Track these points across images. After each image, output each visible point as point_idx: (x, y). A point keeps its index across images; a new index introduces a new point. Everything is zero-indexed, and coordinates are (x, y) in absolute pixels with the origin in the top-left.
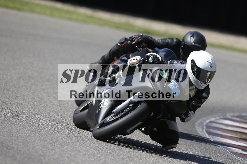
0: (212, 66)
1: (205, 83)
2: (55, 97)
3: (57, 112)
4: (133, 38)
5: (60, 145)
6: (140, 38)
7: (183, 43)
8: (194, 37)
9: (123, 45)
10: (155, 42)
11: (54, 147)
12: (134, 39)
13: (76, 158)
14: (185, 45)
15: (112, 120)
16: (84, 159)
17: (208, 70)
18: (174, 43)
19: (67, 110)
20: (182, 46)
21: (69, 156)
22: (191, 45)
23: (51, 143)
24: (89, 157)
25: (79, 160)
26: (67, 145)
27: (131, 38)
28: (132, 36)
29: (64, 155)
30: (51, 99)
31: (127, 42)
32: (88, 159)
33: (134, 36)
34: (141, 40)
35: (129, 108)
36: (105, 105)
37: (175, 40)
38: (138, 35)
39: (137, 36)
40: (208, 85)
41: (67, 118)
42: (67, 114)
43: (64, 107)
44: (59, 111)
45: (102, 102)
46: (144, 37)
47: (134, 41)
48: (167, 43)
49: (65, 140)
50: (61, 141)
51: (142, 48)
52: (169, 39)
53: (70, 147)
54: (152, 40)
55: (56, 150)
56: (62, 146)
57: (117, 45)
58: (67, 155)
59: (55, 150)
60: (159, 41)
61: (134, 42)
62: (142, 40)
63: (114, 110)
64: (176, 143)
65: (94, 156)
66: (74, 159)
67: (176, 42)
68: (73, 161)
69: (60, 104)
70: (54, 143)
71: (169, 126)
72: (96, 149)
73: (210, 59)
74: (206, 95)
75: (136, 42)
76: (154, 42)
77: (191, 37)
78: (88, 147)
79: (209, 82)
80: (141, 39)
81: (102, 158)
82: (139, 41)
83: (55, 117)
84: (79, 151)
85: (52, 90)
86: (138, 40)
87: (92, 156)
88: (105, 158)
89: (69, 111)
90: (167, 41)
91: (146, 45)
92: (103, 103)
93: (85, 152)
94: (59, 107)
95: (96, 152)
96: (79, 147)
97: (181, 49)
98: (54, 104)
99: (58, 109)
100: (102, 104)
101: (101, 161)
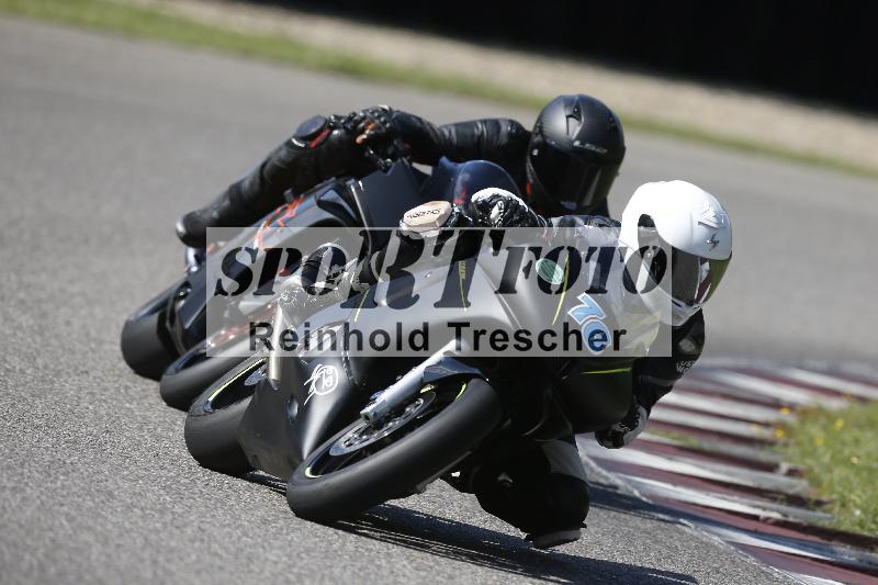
0: (716, 239)
1: (690, 303)
2: (22, 302)
3: (31, 353)
4: (360, 122)
5: (41, 473)
6: (382, 119)
7: (537, 139)
8: (579, 119)
9: (313, 144)
10: (432, 134)
11: (19, 482)
12: (362, 125)
13: (100, 520)
14: (544, 146)
15: (357, 446)
16: (127, 525)
17: (701, 253)
18: (504, 140)
19: (66, 346)
20: (535, 152)
21: (73, 513)
22: (568, 146)
23: (9, 467)
24: (144, 517)
25: (109, 526)
26: (66, 474)
27: (350, 119)
28: (355, 114)
29: (56, 507)
30: (11, 310)
31: (331, 133)
32: (141, 523)
33: (361, 114)
34: (387, 129)
35: (422, 401)
36: (326, 389)
37: (505, 128)
38: (377, 111)
39: (373, 113)
40: (701, 310)
41: (65, 377)
42: (68, 365)
43: (57, 336)
44: (37, 350)
45: (315, 377)
46: (396, 118)
47: (362, 131)
48: (476, 139)
49: (59, 456)
50: (47, 458)
51: (394, 158)
52: (484, 122)
53: (77, 481)
54: (421, 129)
55: (29, 491)
56: (50, 476)
57: (289, 143)
58: (65, 509)
59: (22, 490)
60: (447, 133)
61: (365, 136)
62: (390, 127)
63: (368, 409)
64: (577, 522)
65: (161, 512)
66: (91, 523)
67: (510, 135)
68: (89, 529)
69: (40, 327)
70: (22, 465)
71: (551, 461)
72: (170, 487)
73: (711, 213)
74: (693, 347)
75: (370, 136)
76: (428, 134)
77: (568, 117)
78: (141, 478)
79: (705, 300)
80: (388, 125)
81: (192, 518)
82: (379, 131)
83: (22, 372)
84: (110, 494)
85: (13, 277)
86: (378, 128)
87: (157, 511)
88: (203, 519)
89: (73, 352)
90: (476, 131)
91: (407, 146)
92: (319, 382)
93: (131, 498)
94: (38, 339)
95: (168, 498)
96: (111, 480)
97: (529, 159)
98: (20, 327)
99: (34, 345)
100: (313, 387)
101: (189, 531)
